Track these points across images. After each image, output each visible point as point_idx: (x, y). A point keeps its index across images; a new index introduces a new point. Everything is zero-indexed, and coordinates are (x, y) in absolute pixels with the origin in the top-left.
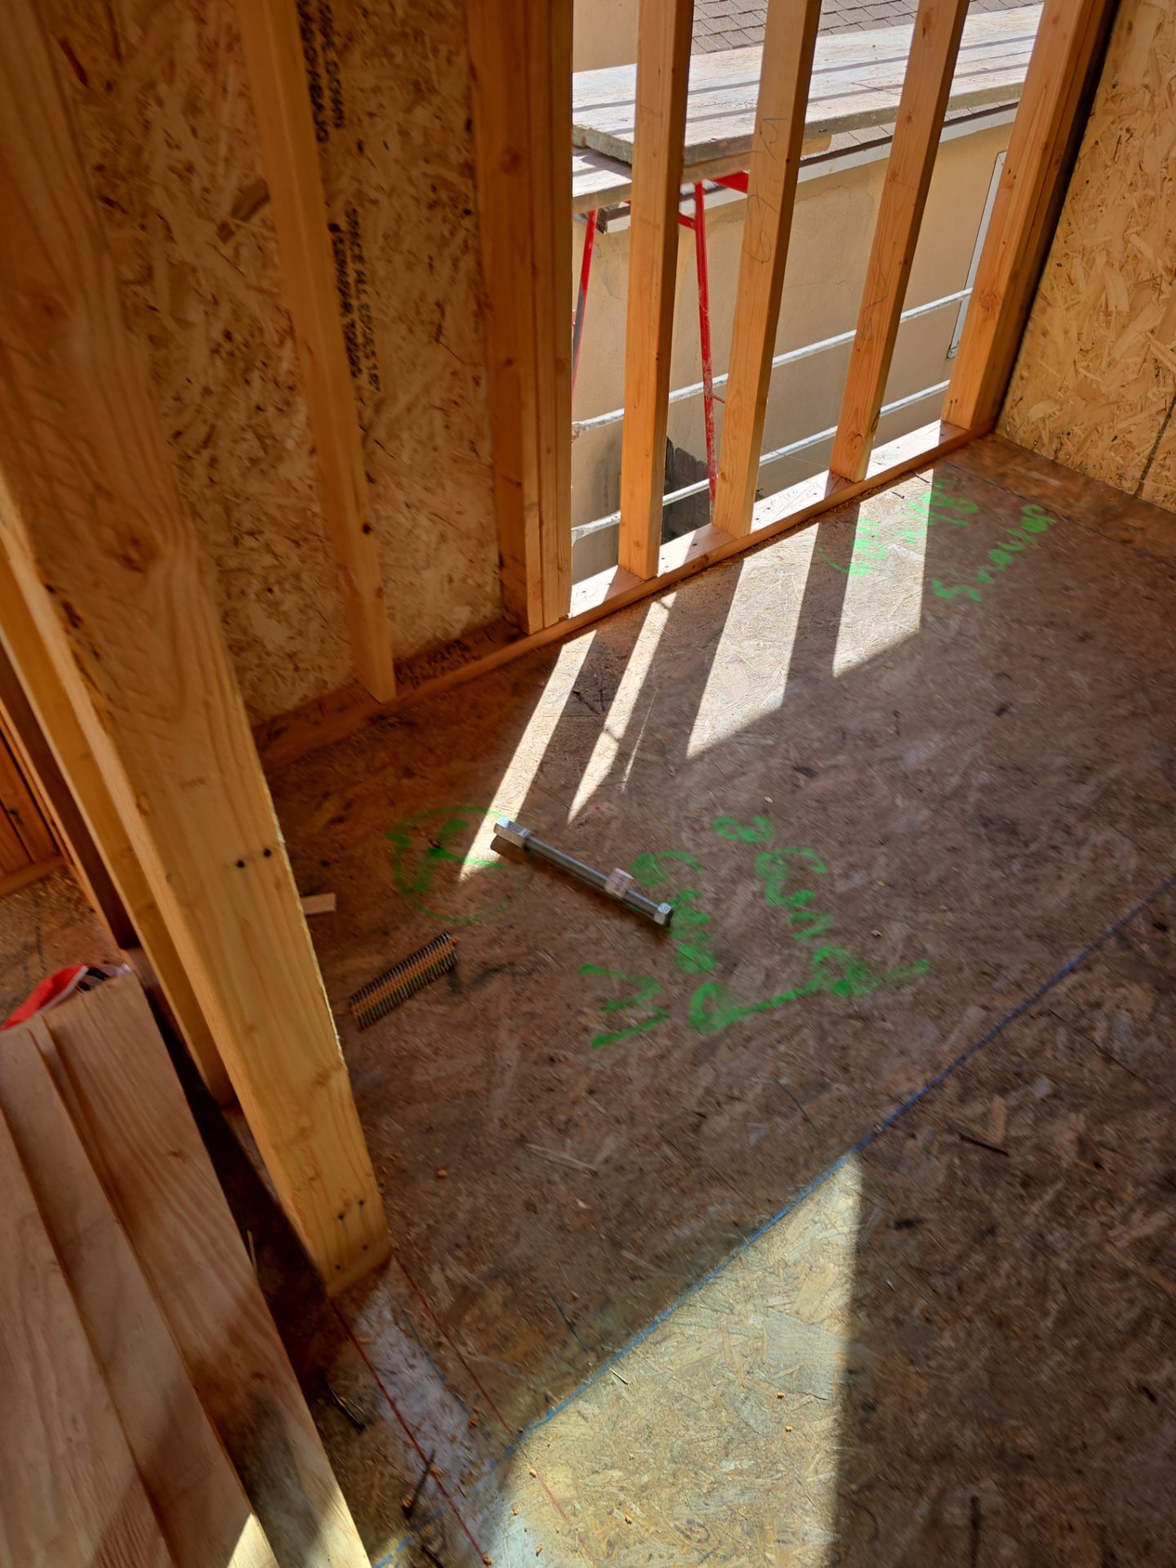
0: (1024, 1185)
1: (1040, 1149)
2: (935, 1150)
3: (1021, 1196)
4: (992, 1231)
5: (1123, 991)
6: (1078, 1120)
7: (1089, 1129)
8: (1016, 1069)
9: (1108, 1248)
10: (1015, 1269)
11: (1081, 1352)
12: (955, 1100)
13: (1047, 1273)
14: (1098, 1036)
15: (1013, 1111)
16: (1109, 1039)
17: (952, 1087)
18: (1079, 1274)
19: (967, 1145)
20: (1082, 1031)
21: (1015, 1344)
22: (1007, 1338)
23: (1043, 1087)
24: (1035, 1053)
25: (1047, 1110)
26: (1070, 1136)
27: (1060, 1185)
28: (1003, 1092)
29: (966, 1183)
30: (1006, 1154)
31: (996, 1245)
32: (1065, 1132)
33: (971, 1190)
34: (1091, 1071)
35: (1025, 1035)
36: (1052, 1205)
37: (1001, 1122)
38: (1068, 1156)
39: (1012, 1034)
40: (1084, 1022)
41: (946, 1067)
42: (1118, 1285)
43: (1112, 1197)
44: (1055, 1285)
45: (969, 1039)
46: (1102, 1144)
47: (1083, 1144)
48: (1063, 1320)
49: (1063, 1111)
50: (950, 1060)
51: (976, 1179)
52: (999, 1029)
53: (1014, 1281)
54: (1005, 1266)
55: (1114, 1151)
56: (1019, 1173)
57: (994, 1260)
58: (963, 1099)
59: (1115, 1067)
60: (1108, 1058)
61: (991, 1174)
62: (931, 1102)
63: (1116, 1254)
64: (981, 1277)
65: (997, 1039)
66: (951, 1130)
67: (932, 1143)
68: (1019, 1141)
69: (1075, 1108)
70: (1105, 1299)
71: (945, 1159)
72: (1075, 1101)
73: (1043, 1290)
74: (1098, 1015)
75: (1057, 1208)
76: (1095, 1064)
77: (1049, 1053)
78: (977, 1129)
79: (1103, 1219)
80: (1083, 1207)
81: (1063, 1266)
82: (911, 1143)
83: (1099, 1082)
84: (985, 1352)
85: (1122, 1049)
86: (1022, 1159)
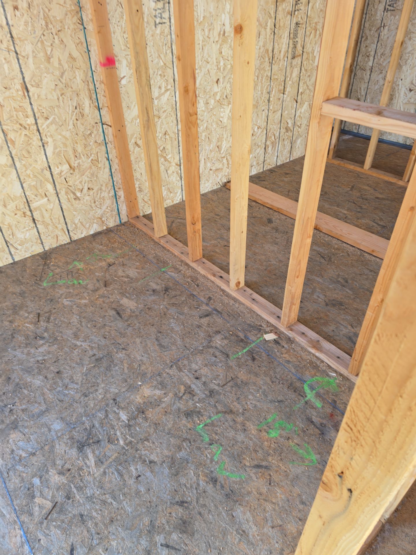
0: (69, 499)
1: (58, 489)
2: (47, 532)
3: (73, 501)
4: (82, 516)
5: (11, 440)
6: (52, 472)
7: (56, 469)
8: (26, 489)
9: (96, 476)
10: (96, 511)
11: (124, 494)
12: (30, 518)
13: (99, 499)
14: (24, 455)
15: (42, 495)
16: (26, 451)
17: (25, 518)
18: (101, 488)
19: (49, 517)
20: (20, 460)
21: (119, 517)
22: (117, 520)
23: (36, 481)
24: (23, 480)
25: (45, 482)
26: (56, 477)
27: (72, 486)
28: (33, 497)
29: (63, 521)
30: (57, 503)
31: (87, 515)
32: (55, 479)
33: (66, 520)
34: (36, 462)
35: (14, 482)
36: (78, 490)
37: (44, 501)
38: (63, 480)
39: (12, 487)
40: (17, 458)
41: (16, 519)
42: (107, 475)
43: (80, 469)
44: (103, 497)
45: (8, 505)
46: (62, 467)
47: (61, 473)
48: (114, 498)
49: (47, 476)
50: (14, 515)
51: (62, 517)
52: (8, 492)
53: (100, 512)
54: (94, 514)
55: (65, 463)
56: (64, 500)
57: (92, 518)
58: (31, 515)
59: (38, 453)
60: (34, 454)
61: (61, 511)
62: (28, 529)
63: (98, 473)
64: (96, 524)
65: (12, 494)
66: (41, 523)
67: (44, 532)
68: (53, 496)
69: (47, 472)
70: (111, 482)
71: (52, 528)
72: (45, 471)
73: (104, 502)
74: (16, 452)
75: (80, 489)
76: (34, 459)
77: (24, 475)
78: (44, 511)
79: (86, 474)
80: (81, 480)
81: (98, 492)
82: (42, 541)
83: (41, 460)
84: (120, 529)
85: (32, 448)
86: (60, 497)
